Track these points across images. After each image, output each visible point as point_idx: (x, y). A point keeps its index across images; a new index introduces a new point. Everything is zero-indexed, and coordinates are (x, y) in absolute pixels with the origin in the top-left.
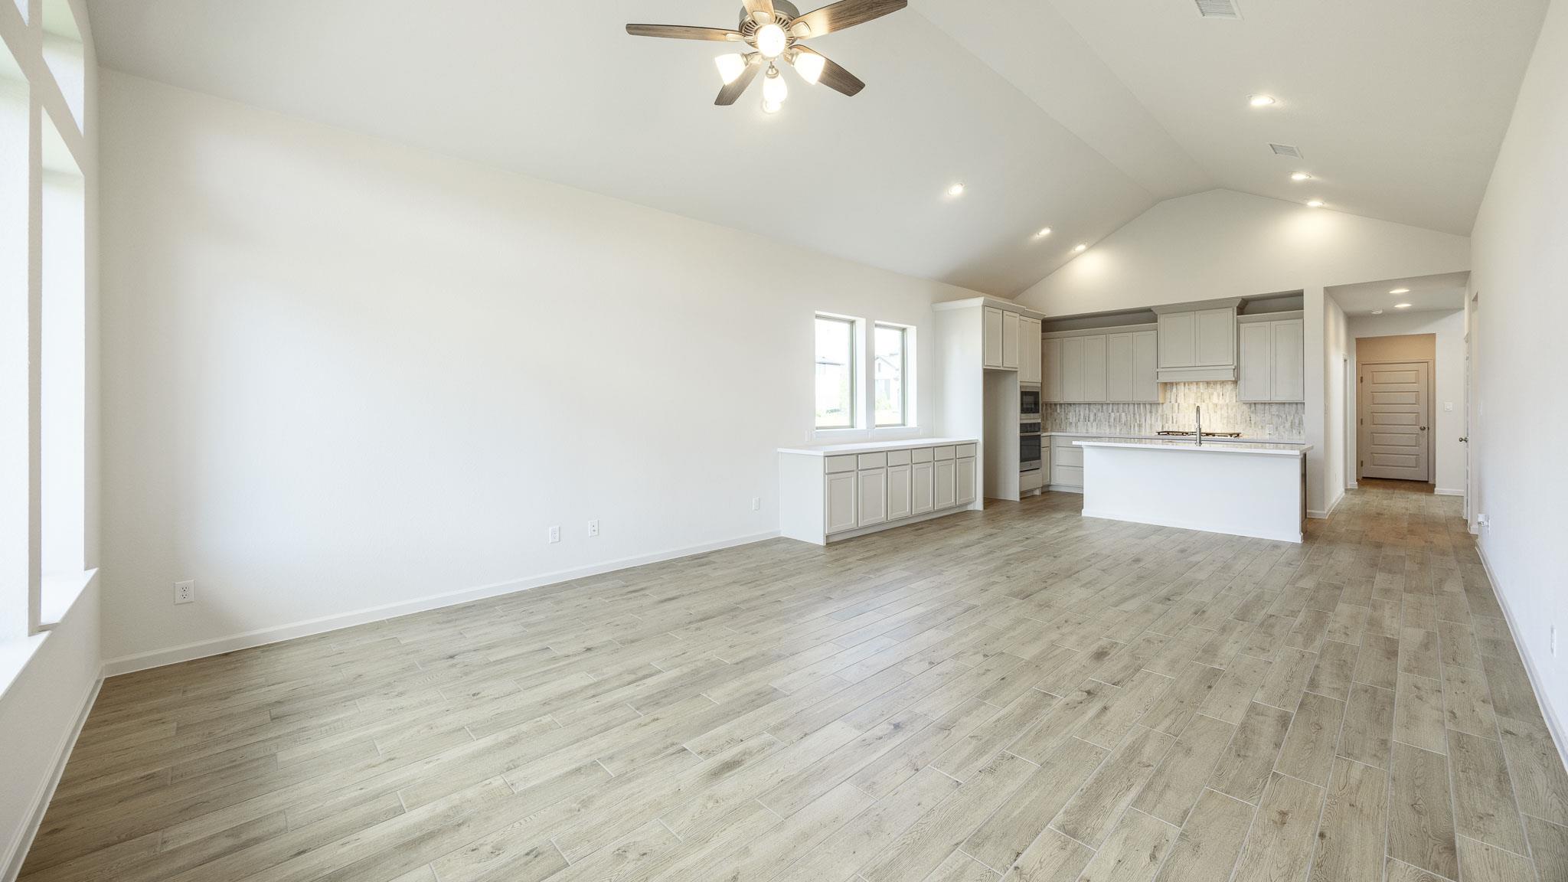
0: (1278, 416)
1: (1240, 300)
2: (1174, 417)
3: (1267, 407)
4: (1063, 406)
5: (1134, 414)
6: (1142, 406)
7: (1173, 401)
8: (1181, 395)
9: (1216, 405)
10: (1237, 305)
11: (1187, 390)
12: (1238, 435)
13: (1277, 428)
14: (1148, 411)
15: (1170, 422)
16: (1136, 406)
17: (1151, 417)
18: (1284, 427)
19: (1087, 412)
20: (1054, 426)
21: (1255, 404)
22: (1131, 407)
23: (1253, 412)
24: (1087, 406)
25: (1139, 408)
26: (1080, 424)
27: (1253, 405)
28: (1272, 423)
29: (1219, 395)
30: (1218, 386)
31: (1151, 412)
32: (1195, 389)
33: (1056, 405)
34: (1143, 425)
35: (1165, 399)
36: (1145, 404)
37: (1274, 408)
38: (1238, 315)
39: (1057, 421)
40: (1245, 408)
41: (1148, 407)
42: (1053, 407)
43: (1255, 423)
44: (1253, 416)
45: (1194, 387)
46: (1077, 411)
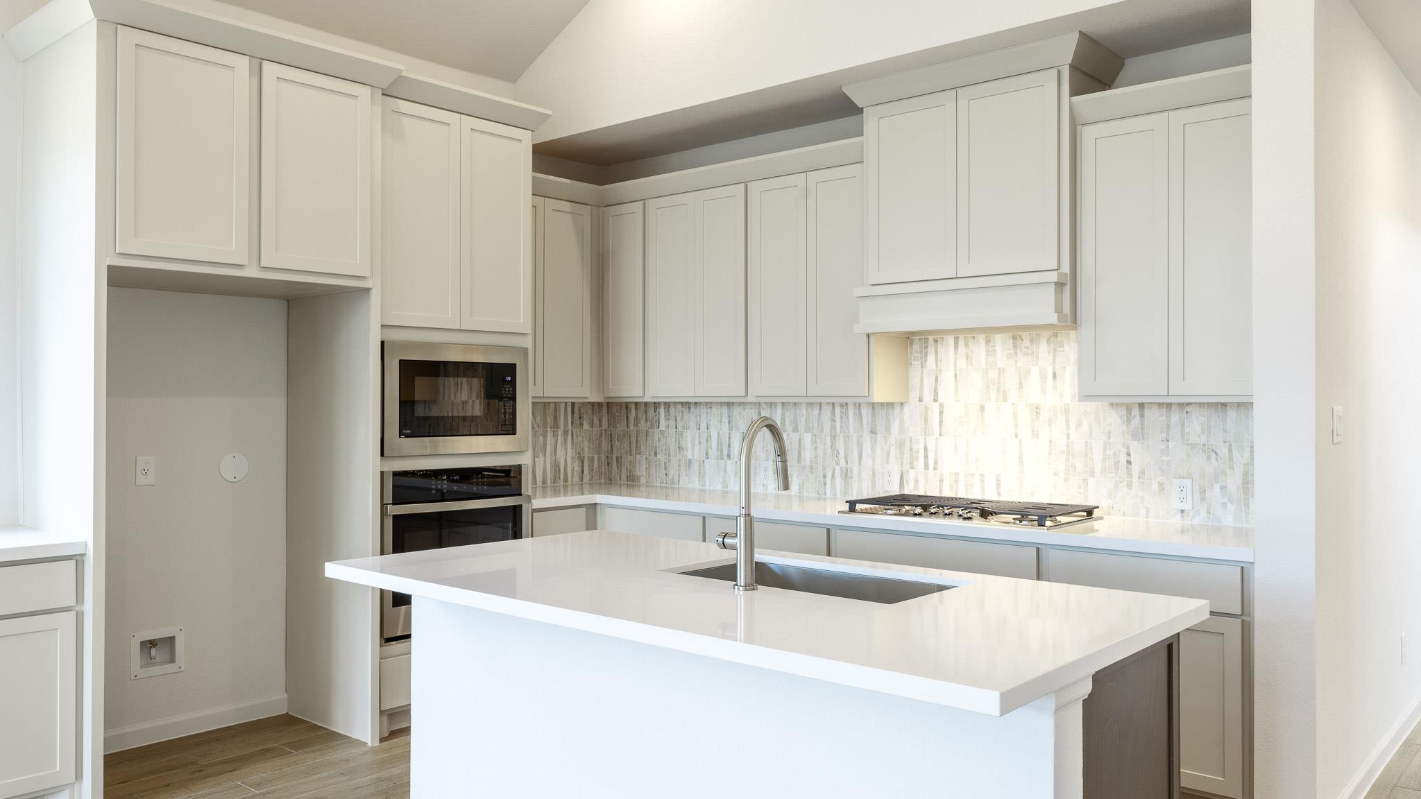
0: (1210, 451)
1: (1074, 38)
2: (931, 447)
3: (1175, 417)
4: (672, 410)
5: (833, 437)
6: (851, 408)
7: (928, 398)
8: (947, 376)
9: (1037, 410)
10: (1069, 58)
11: (962, 363)
12: (1090, 512)
13: (1203, 492)
14: (866, 428)
15: (920, 464)
16: (838, 411)
17: (873, 449)
18: (1223, 488)
19: (725, 427)
20: (653, 470)
21: (1141, 406)
22: (827, 413)
23: (1135, 436)
24: (725, 410)
25: (845, 416)
26: (710, 465)
27: (1136, 412)
28: (1190, 476)
29: (1043, 378)
30: (1043, 347)
31: (873, 432)
32: (983, 355)
33: (656, 405)
34: (856, 470)
35: (906, 389)
36: (844, 406)
37: (1196, 422)
38: (1075, 92)
39: (659, 456)
40: (1113, 419)
41: (866, 412)
42: (651, 411)
43: (1142, 472)
44: (1135, 446)
45: (979, 348)
46: (703, 426)
